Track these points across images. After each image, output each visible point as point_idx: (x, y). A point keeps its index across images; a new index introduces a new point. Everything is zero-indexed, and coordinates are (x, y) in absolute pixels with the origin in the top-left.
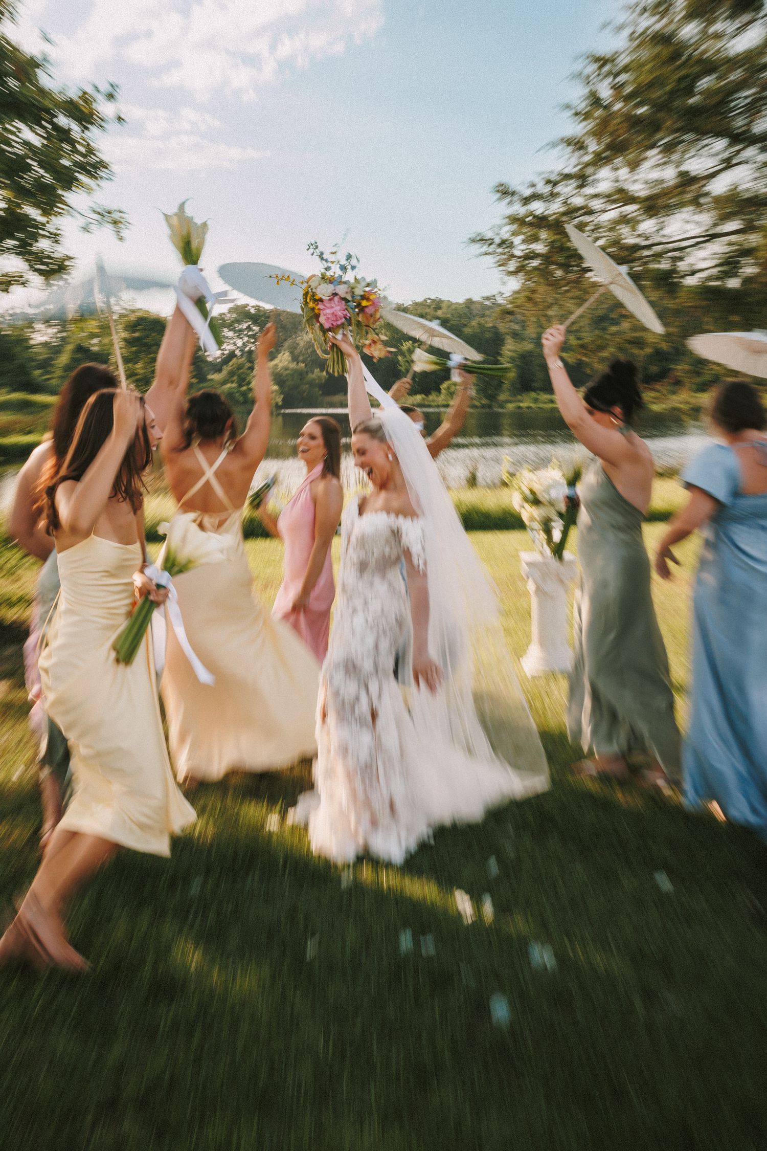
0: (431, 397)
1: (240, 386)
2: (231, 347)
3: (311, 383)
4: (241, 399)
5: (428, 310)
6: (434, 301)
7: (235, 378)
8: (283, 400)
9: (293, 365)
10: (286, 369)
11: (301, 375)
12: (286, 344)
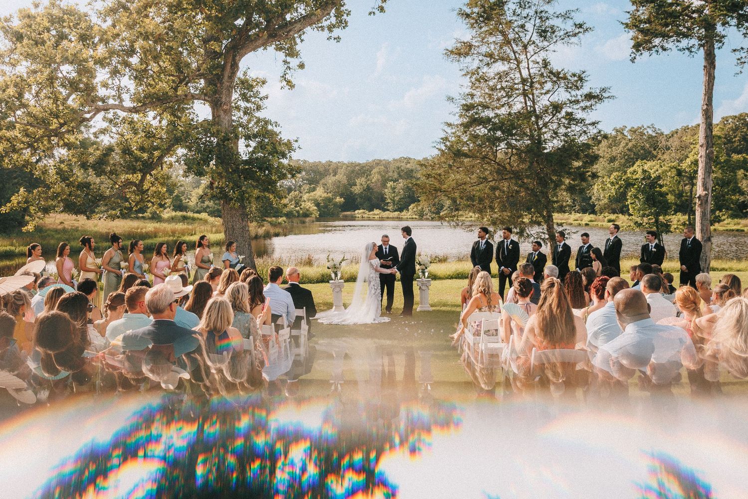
0: (403, 213)
1: (296, 207)
2: (290, 183)
3: (335, 205)
4: (297, 214)
5: (402, 164)
6: (405, 159)
7: (293, 202)
8: (319, 215)
9: (325, 195)
10: (321, 197)
11: (329, 200)
12: (321, 182)
